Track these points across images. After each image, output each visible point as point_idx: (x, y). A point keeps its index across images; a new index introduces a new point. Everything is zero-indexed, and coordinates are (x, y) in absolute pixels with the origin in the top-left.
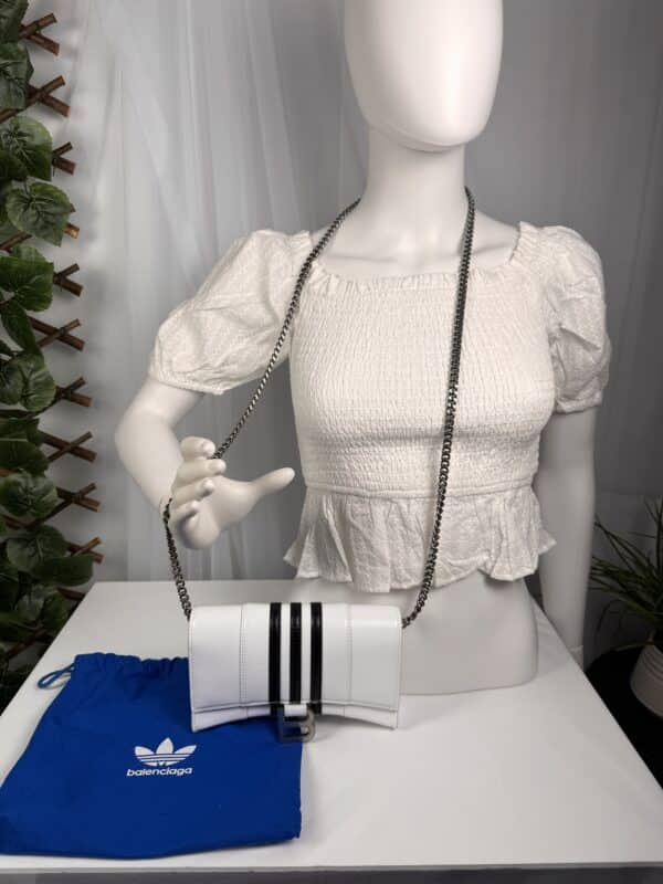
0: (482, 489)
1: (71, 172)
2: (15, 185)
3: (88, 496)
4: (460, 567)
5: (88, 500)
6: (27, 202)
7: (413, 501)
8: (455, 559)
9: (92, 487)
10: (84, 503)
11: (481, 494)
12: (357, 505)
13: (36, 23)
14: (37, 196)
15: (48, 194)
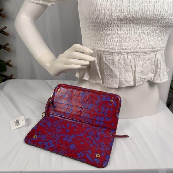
0: (154, 50)
3: (7, 47)
4: (144, 79)
5: (7, 48)
7: (129, 54)
8: (142, 76)
9: (8, 44)
10: (6, 49)
11: (154, 52)
12: (107, 56)
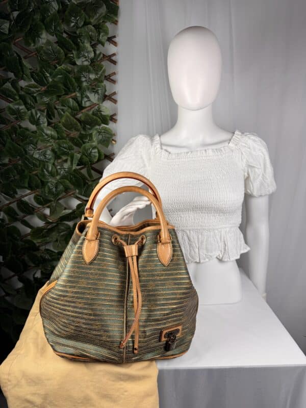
1: (115, 122)
2: (97, 127)
6: (100, 133)
13: (109, 75)
14: (103, 131)
15: (106, 130)
